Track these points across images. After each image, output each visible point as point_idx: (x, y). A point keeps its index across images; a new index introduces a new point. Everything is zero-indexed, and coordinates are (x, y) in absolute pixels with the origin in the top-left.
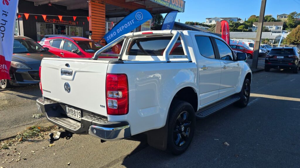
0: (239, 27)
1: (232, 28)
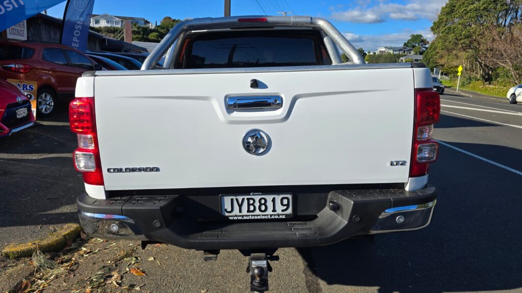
0: (150, 35)
1: (140, 36)
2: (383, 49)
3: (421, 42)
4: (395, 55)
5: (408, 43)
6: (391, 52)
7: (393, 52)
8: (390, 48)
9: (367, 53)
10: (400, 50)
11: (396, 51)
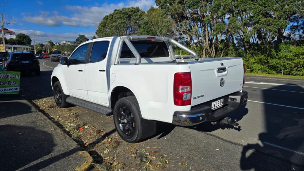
2: (65, 42)
3: (85, 39)
4: (73, 46)
5: (78, 39)
6: (70, 44)
7: (71, 44)
8: (69, 42)
9: (55, 43)
10: (75, 43)
11: (72, 43)
